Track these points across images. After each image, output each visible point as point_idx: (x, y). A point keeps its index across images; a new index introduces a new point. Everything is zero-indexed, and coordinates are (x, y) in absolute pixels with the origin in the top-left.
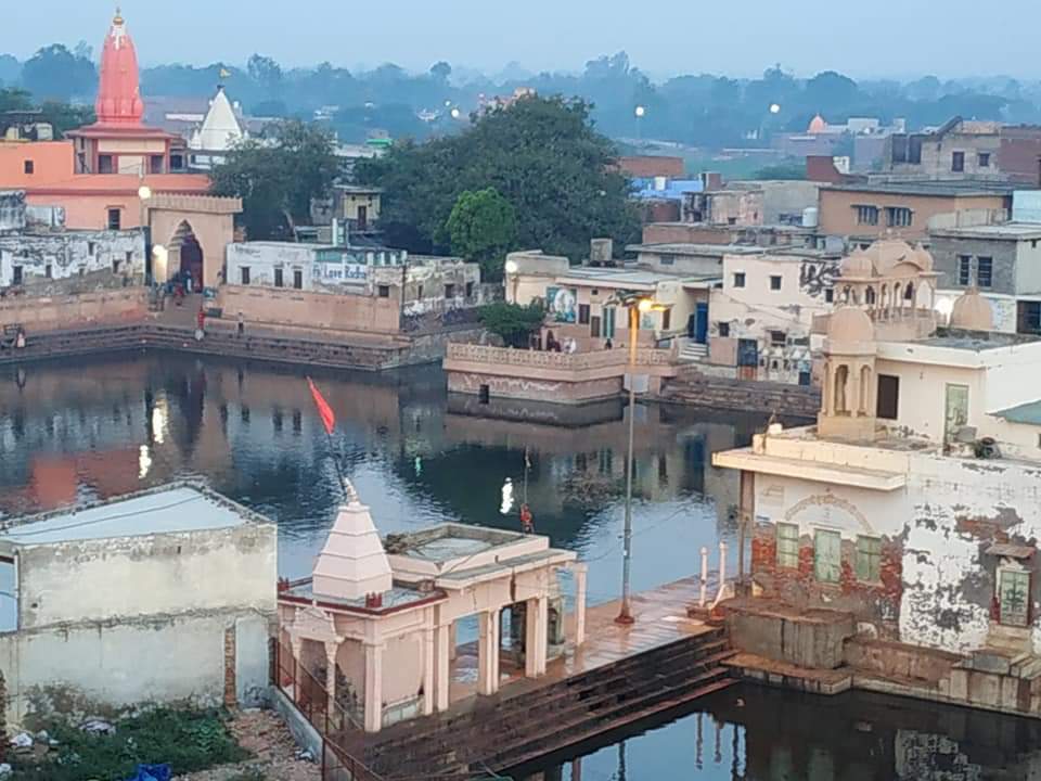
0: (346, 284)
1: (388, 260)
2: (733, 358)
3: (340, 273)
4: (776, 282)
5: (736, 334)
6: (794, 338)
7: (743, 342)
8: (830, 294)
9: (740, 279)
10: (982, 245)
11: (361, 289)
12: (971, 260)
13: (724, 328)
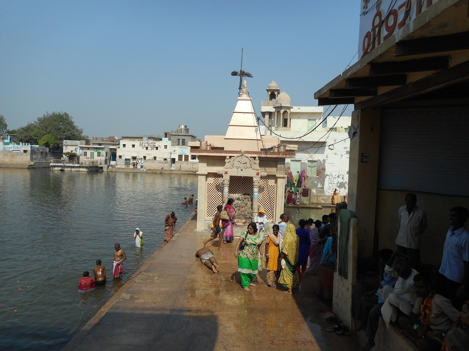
0: (13, 150)
1: (25, 144)
2: (124, 163)
3: (12, 148)
4: (133, 146)
5: (124, 158)
6: (138, 158)
7: (126, 160)
8: (147, 148)
9: (124, 146)
10: (183, 137)
11: (18, 152)
12: (180, 140)
13: (120, 157)
